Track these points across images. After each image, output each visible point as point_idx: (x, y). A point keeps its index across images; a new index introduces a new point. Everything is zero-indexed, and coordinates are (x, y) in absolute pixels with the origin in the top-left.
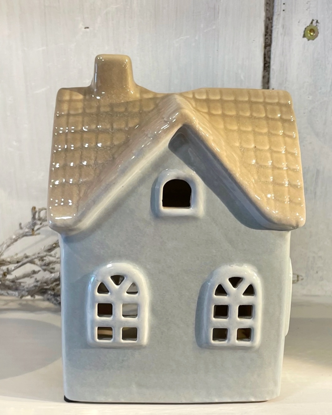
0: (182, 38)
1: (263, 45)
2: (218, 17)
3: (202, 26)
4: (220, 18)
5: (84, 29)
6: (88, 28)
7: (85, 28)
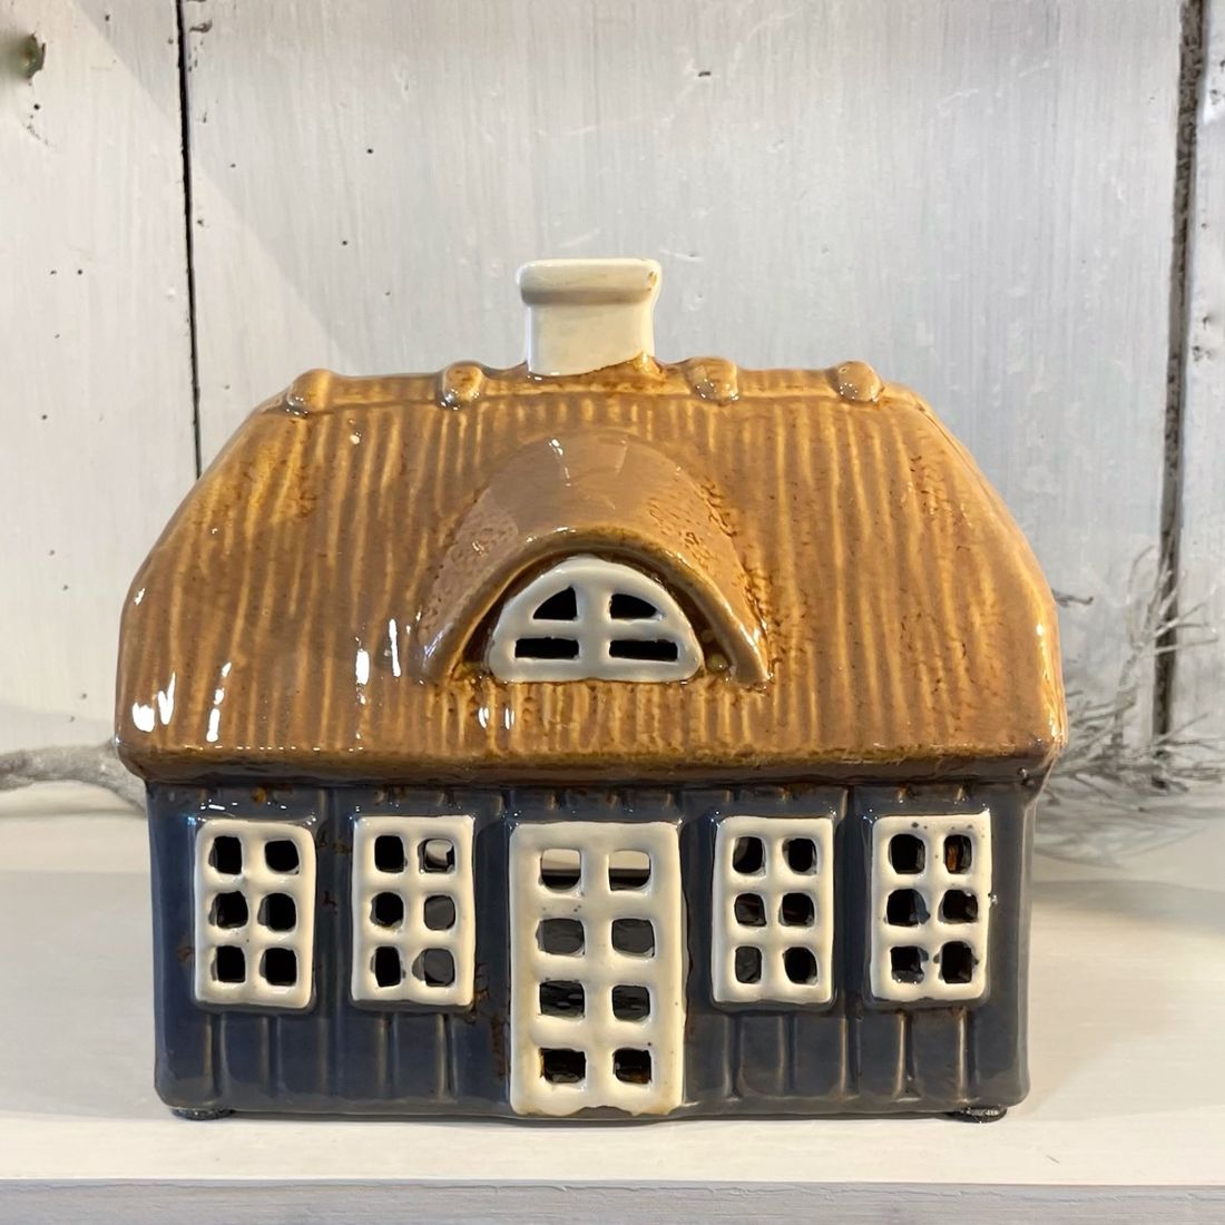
0: (959, 94)
1: (1177, 108)
2: (1057, 38)
3: (1014, 62)
4: (1061, 40)
5: (696, 78)
6: (708, 74)
7: (701, 75)
